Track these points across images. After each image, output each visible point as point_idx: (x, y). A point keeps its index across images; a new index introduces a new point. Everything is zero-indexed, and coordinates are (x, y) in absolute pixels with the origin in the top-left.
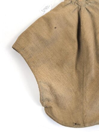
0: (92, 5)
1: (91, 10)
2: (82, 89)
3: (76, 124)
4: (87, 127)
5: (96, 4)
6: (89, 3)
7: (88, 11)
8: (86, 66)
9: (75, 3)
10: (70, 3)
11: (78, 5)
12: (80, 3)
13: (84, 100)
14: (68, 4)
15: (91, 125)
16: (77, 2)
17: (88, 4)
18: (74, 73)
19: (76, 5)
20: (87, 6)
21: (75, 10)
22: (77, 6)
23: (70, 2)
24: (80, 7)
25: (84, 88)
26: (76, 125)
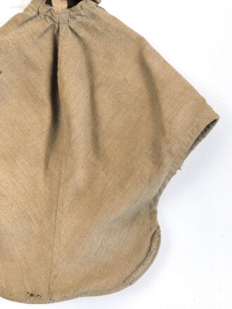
0: (84, 20)
1: (82, 33)
2: (54, 213)
3: (32, 295)
4: (57, 301)
5: (93, 19)
6: (78, 18)
7: (76, 34)
8: (66, 160)
9: (45, 16)
10: (35, 17)
11: (53, 20)
12: (57, 16)
13: (56, 240)
14: (31, 19)
15: (66, 298)
16: (49, 14)
17: (74, 18)
18: (41, 176)
19: (49, 20)
20: (73, 24)
21: (45, 32)
22: (52, 22)
23: (35, 13)
24: (57, 26)
25: (58, 212)
26: (33, 297)
